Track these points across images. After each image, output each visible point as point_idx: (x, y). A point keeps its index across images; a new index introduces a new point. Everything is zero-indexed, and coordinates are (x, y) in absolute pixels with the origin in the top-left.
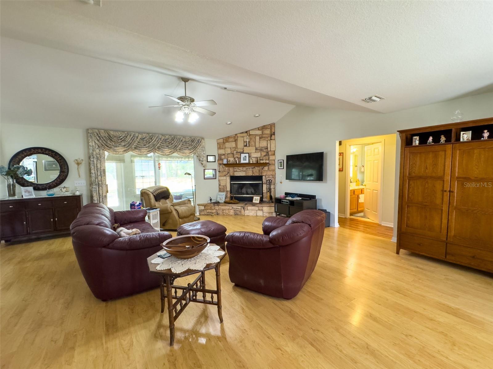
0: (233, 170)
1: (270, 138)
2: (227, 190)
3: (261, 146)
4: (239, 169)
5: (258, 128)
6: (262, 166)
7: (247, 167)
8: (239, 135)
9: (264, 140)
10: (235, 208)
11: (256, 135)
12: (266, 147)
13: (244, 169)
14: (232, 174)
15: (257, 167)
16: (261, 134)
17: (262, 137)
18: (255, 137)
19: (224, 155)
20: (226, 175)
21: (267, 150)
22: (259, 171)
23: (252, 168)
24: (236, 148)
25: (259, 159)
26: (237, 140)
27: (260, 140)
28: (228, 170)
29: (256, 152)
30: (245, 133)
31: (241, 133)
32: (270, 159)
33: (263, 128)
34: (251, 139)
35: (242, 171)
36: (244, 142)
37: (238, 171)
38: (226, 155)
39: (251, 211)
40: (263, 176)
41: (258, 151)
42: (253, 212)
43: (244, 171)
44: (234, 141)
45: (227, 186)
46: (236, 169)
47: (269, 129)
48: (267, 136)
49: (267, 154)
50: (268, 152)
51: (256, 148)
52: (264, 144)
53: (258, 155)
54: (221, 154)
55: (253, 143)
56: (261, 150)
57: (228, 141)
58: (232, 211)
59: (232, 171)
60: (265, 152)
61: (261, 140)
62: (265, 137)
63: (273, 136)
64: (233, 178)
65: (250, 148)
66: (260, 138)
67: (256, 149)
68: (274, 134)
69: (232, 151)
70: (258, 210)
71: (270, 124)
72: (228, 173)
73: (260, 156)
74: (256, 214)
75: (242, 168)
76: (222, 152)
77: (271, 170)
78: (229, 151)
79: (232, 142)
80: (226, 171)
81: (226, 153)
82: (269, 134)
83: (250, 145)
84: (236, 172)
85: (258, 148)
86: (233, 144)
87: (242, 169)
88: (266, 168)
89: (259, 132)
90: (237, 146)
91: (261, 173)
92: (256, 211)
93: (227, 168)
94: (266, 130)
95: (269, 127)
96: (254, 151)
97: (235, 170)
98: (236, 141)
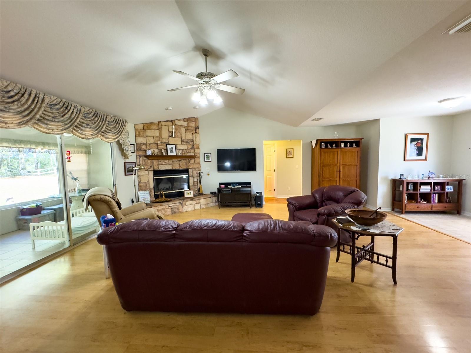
0: (157, 163)
1: (195, 132)
2: (150, 187)
3: (187, 138)
4: (165, 162)
5: (184, 119)
6: (189, 159)
7: (173, 160)
8: (163, 123)
9: (190, 132)
10: (172, 206)
11: (182, 126)
12: (192, 140)
13: (171, 162)
14: (157, 168)
15: (184, 159)
16: (186, 126)
17: (188, 130)
18: (180, 128)
19: (144, 144)
20: (149, 169)
21: (193, 142)
22: (186, 164)
23: (179, 161)
24: (159, 138)
25: (185, 151)
26: (161, 128)
27: (185, 132)
28: (151, 163)
29: (182, 144)
30: (170, 122)
31: (165, 121)
32: (196, 152)
33: (188, 120)
34: (176, 129)
35: (168, 164)
36: (169, 131)
37: (163, 164)
38: (148, 144)
39: (189, 206)
40: (190, 169)
41: (184, 143)
42: (192, 206)
43: (171, 164)
44: (158, 130)
45: (150, 183)
46: (162, 162)
47: (193, 122)
48: (192, 128)
49: (193, 148)
50: (193, 145)
51: (182, 139)
52: (189, 136)
53: (184, 147)
54: (141, 144)
55: (179, 134)
56: (187, 142)
57: (150, 128)
58: (169, 210)
59: (156, 165)
60: (190, 144)
61: (187, 132)
62: (190, 130)
63: (197, 129)
64: (157, 173)
65: (176, 139)
66: (186, 130)
67: (182, 141)
68: (198, 128)
69: (155, 140)
70: (196, 203)
71: (194, 118)
72: (151, 166)
73: (186, 149)
74: (194, 208)
75: (168, 160)
76: (141, 140)
77: (197, 163)
78: (152, 141)
79: (155, 129)
80: (148, 164)
81: (148, 142)
82: (194, 127)
83: (176, 135)
84: (161, 166)
85: (184, 140)
86: (157, 133)
87: (168, 162)
88: (192, 161)
89: (185, 124)
90: (161, 135)
91: (188, 166)
92: (194, 205)
93: (149, 161)
94: (191, 122)
95: (194, 121)
96: (180, 143)
97: (160, 163)
98: (160, 130)
